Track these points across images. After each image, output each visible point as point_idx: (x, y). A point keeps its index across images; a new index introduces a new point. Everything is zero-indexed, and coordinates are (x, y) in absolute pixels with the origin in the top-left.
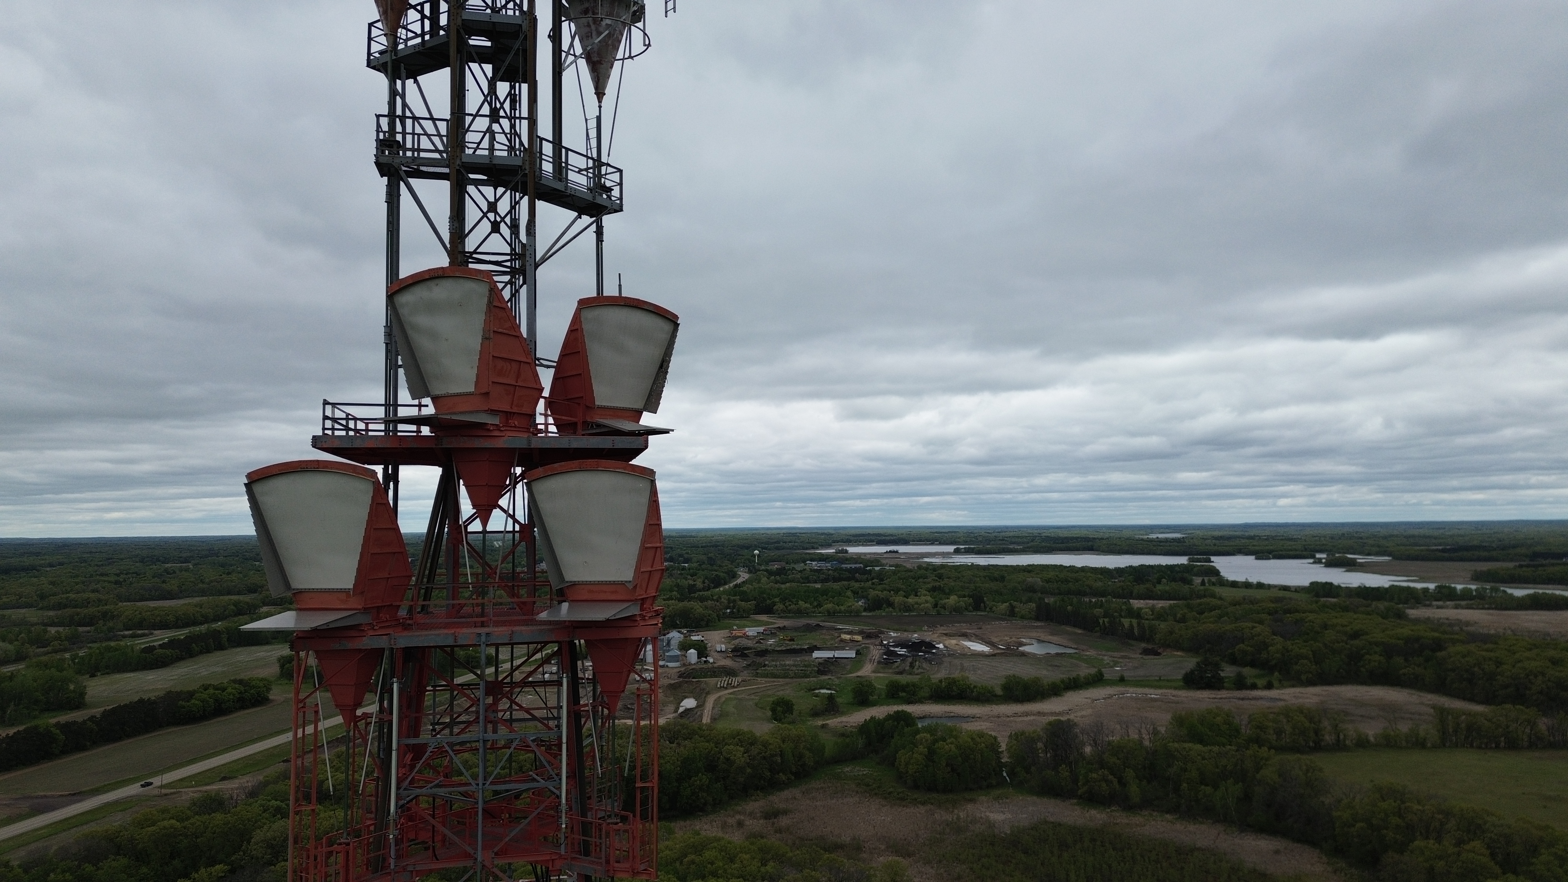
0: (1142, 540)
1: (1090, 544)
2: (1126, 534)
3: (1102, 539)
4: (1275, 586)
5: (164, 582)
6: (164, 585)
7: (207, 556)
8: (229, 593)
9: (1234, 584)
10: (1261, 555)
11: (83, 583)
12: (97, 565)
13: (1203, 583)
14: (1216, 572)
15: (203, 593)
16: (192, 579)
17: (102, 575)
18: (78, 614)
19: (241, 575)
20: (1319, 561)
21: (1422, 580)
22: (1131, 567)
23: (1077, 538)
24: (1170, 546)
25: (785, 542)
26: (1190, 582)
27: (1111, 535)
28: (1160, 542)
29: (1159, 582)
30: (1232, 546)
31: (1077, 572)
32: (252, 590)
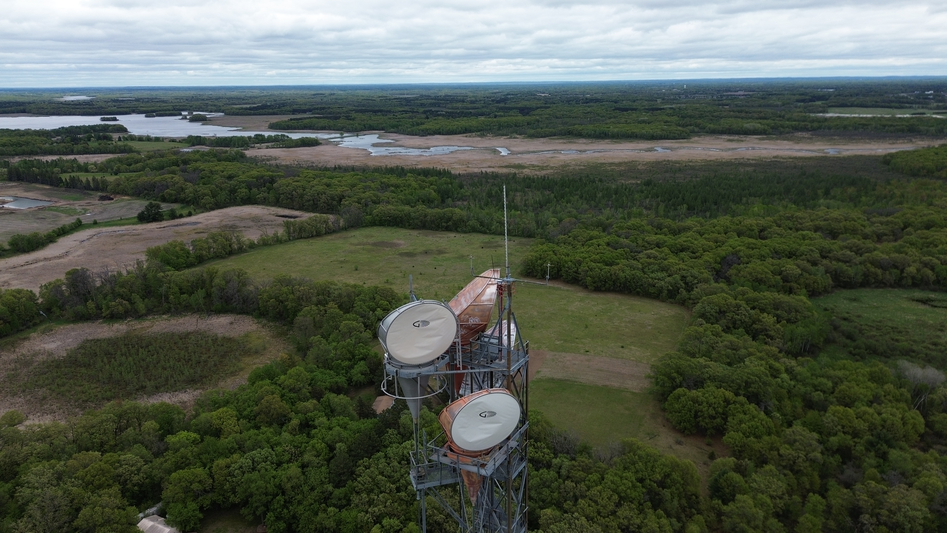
1: (23, 110)
3: (31, 105)
4: (164, 137)
9: (140, 139)
13: (120, 139)
14: (123, 129)
20: (185, 118)
21: (245, 129)
22: (63, 128)
24: (84, 108)
26: (110, 139)
27: (35, 101)
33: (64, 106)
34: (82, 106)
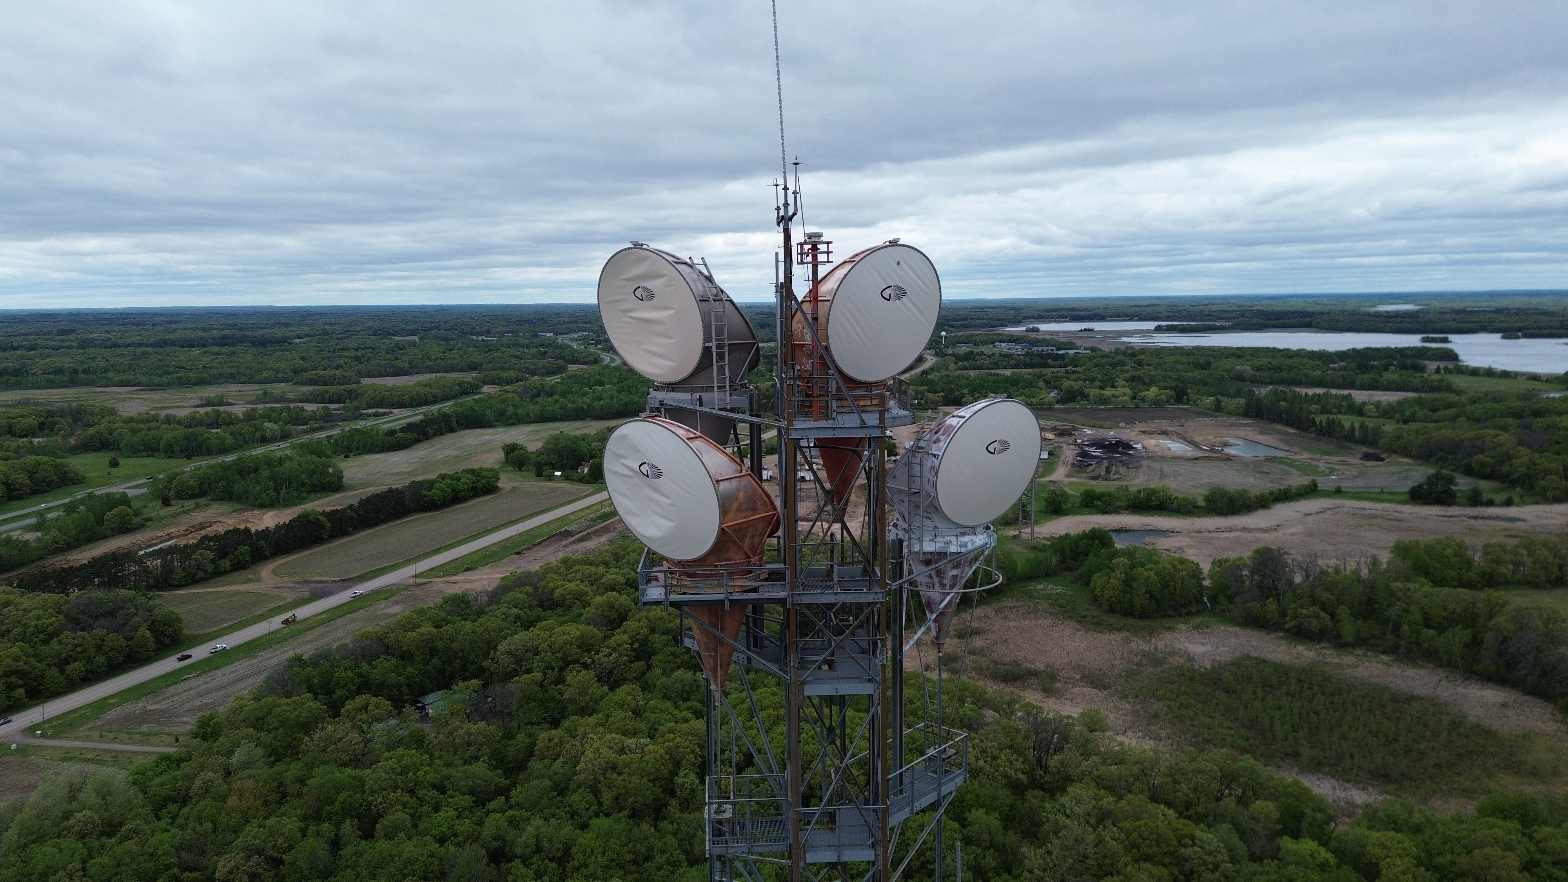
0: (1369, 314)
1: (1308, 320)
2: (1350, 306)
3: (1322, 313)
4: (1522, 374)
5: (396, 359)
6: (396, 363)
7: (430, 329)
8: (453, 370)
9: (1475, 372)
10: (1509, 333)
11: (328, 358)
12: (338, 339)
13: (1438, 371)
14: (1452, 356)
15: (431, 370)
16: (421, 356)
17: (343, 349)
18: (327, 392)
19: (461, 352)
22: (1354, 350)
23: (1293, 313)
24: (1401, 322)
25: (973, 319)
26: (1422, 369)
27: (1333, 307)
28: (1390, 317)
29: (1386, 369)
30: (1475, 322)
31: (1292, 357)
32: (472, 367)
33: (1371, 318)
34: (1400, 319)
